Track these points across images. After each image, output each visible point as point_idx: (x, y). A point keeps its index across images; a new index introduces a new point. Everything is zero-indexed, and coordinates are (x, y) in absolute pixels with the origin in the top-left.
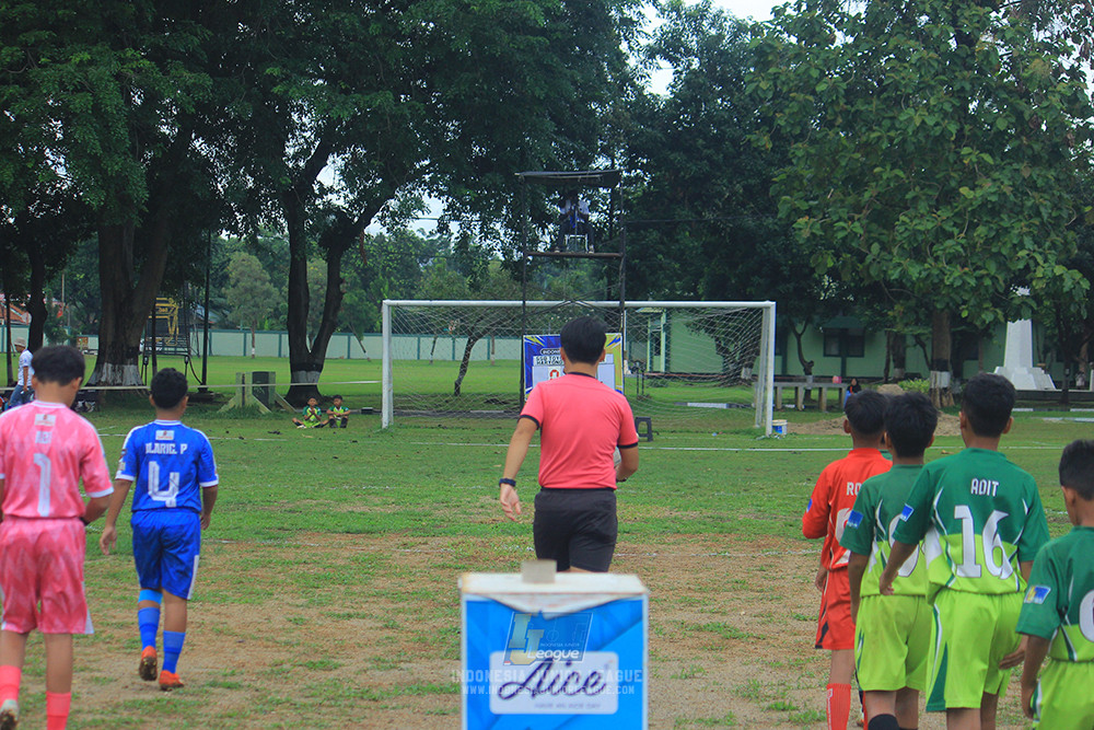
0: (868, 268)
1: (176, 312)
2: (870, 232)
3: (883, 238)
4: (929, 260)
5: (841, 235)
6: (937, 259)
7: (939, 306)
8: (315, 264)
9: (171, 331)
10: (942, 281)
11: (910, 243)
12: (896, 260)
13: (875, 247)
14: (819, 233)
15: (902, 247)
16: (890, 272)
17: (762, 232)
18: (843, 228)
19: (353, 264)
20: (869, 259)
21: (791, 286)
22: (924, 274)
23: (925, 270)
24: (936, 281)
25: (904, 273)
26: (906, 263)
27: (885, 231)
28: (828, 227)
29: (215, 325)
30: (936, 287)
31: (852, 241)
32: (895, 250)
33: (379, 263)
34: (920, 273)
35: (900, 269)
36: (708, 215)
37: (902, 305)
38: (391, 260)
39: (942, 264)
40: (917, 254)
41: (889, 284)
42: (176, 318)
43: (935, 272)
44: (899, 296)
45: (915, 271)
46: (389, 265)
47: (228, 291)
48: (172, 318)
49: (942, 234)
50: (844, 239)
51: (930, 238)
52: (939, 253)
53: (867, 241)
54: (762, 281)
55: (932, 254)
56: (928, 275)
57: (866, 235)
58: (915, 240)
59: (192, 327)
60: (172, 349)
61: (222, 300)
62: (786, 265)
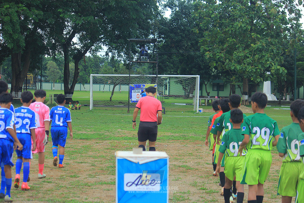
0: (225, 66)
3: (230, 58)
4: (242, 64)
6: (244, 64)
7: (245, 77)
10: (246, 70)
11: (237, 59)
12: (233, 64)
13: (227, 60)
14: (212, 56)
15: (235, 61)
16: (231, 67)
17: (196, 56)
18: (218, 55)
20: (225, 64)
21: (204, 71)
23: (241, 67)
24: (244, 70)
25: (235, 68)
26: (236, 65)
27: (230, 56)
28: (214, 55)
30: (244, 72)
31: (221, 59)
32: (233, 61)
35: (234, 67)
36: (181, 51)
37: (235, 77)
38: (92, 63)
39: (246, 65)
40: (239, 62)
41: (231, 71)
43: (244, 67)
44: (234, 74)
45: (238, 67)
47: (47, 72)
49: (246, 57)
50: (219, 58)
51: (243, 58)
52: (245, 62)
53: (225, 59)
54: (196, 70)
55: (243, 63)
56: (242, 68)
57: (225, 57)
58: (239, 58)
59: (37, 82)
60: (32, 88)
61: (45, 74)
62: (202, 65)
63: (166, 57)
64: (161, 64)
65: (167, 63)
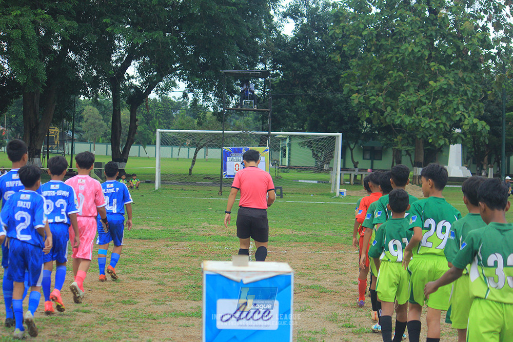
0: (385, 118)
1: (58, 134)
2: (386, 101)
3: (393, 104)
4: (414, 115)
5: (373, 102)
6: (418, 115)
7: (418, 137)
8: (124, 112)
9: (56, 143)
10: (420, 125)
11: (405, 107)
12: (399, 115)
13: (389, 109)
14: (363, 101)
15: (401, 109)
16: (396, 120)
17: (335, 100)
18: (374, 99)
19: (142, 113)
20: (386, 114)
21: (348, 126)
22: (412, 122)
23: (412, 120)
24: (417, 125)
25: (402, 121)
26: (403, 116)
27: (393, 101)
28: (367, 99)
30: (417, 128)
31: (378, 105)
32: (398, 110)
33: (154, 112)
34: (410, 121)
35: (400, 119)
36: (310, 92)
37: (401, 136)
38: (160, 111)
39: (420, 117)
40: (409, 112)
41: (395, 126)
42: (58, 136)
43: (417, 121)
44: (400, 132)
45: (407, 120)
46: (159, 113)
47: (83, 124)
48: (56, 136)
49: (420, 103)
50: (374, 104)
51: (415, 104)
52: (419, 112)
53: (385, 106)
54: (335, 124)
55: (416, 112)
56: (414, 122)
57: (385, 103)
58: (408, 105)
59: (66, 140)
60: (56, 151)
61: (80, 128)
62: (346, 116)
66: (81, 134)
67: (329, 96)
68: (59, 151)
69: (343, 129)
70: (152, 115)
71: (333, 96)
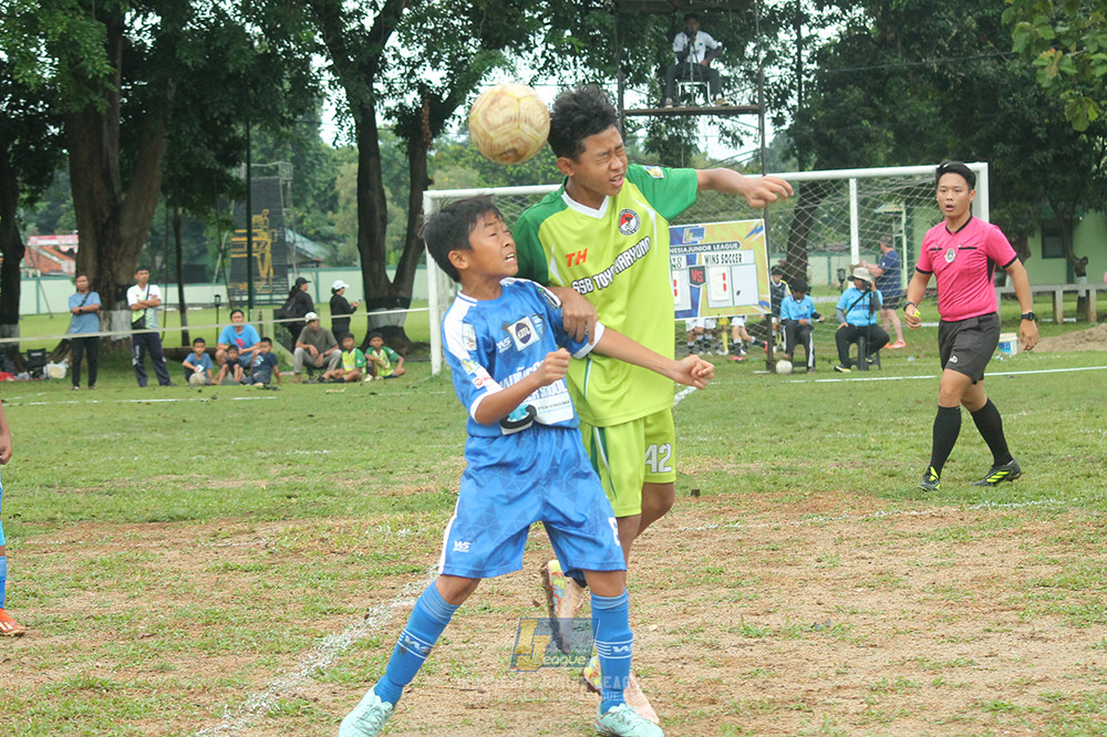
1: (268, 248)
8: (450, 173)
9: (263, 273)
14: (1071, 70)
17: (1006, 81)
19: (504, 172)
28: (1083, 62)
29: (323, 262)
33: (538, 168)
42: (268, 256)
46: (551, 171)
47: (336, 216)
48: (263, 255)
54: (1009, 149)
59: (291, 266)
60: (267, 297)
61: (331, 228)
62: (1040, 125)
63: (857, 93)
64: (834, 131)
65: (866, 122)
66: (334, 243)
67: (988, 68)
68: (275, 297)
69: (1036, 164)
70: (534, 176)
71: (999, 67)
